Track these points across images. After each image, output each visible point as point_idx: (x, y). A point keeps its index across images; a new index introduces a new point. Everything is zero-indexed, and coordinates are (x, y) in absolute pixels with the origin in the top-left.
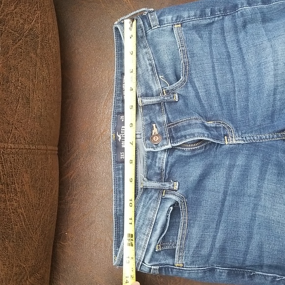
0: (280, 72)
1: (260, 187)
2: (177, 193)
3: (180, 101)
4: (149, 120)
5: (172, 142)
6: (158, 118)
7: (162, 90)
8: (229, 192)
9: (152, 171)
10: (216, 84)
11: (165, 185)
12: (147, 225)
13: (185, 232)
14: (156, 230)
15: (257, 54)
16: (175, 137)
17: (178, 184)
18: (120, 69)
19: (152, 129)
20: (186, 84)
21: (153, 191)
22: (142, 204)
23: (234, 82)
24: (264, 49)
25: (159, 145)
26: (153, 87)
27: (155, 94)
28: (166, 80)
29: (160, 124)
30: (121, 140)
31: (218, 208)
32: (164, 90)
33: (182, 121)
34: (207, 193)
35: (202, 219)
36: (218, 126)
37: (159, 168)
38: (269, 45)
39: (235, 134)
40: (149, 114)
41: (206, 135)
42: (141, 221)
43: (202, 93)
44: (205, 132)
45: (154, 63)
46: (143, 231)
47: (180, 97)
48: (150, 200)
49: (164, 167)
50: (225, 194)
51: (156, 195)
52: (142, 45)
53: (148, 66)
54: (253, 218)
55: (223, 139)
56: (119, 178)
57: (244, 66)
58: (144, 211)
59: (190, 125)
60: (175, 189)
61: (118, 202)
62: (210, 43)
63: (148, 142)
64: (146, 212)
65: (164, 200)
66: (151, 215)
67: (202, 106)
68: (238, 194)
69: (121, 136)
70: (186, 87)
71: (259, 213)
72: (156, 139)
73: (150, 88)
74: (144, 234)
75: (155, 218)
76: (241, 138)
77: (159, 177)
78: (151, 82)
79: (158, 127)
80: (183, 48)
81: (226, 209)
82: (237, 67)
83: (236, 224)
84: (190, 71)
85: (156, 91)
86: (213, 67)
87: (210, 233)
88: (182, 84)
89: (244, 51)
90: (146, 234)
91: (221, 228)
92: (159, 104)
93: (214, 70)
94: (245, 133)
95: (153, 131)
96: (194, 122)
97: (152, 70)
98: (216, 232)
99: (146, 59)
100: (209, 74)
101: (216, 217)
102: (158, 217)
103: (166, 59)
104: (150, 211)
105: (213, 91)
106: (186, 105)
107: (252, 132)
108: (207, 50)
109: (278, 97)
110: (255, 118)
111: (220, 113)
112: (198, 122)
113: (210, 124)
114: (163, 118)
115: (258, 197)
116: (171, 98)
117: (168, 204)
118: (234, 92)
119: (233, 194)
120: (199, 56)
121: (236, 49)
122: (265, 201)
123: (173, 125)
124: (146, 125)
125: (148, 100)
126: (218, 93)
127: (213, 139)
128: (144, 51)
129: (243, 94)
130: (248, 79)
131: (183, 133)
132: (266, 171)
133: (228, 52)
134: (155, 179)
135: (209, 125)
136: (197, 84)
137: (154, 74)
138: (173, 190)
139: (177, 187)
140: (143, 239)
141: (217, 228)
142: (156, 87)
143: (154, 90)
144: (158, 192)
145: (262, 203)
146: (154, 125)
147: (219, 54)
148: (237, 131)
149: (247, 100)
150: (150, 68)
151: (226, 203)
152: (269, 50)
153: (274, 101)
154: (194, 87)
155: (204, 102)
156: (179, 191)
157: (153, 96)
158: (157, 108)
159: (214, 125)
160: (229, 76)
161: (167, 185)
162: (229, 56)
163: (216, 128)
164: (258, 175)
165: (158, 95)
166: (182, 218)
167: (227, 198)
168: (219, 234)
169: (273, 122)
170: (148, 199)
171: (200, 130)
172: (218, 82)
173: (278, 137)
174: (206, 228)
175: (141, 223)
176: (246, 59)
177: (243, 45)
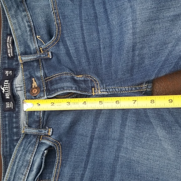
0: (138, 30)
1: (122, 132)
2: (51, 139)
3: (54, 58)
4: (29, 75)
5: (48, 94)
6: (36, 73)
7: (39, 48)
8: (96, 136)
9: (31, 119)
10: (84, 43)
11: (42, 131)
12: (25, 166)
13: (58, 171)
14: (33, 171)
15: (120, 14)
16: (50, 89)
17: (51, 130)
18: (6, 30)
19: (32, 82)
20: (58, 43)
21: (32, 137)
22: (22, 148)
23: (99, 40)
24: (125, 10)
25: (37, 97)
26: (31, 45)
27: (32, 52)
28: (42, 40)
29: (38, 78)
30: (5, 92)
31: (86, 151)
32: (41, 49)
33: (56, 76)
34: (77, 137)
35: (73, 160)
36: (86, 79)
37: (37, 116)
38: (129, 5)
39: (100, 86)
40: (29, 69)
41: (74, 88)
42: (21, 162)
43: (72, 51)
44: (73, 86)
45: (32, 24)
46: (22, 171)
47: (54, 55)
48: (29, 144)
49: (42, 116)
50: (92, 138)
51: (34, 140)
52: (21, 9)
53: (27, 27)
54: (116, 158)
55: (91, 91)
56: (6, 124)
57: (109, 25)
58: (23, 154)
59: (61, 79)
60: (49, 134)
61: (5, 144)
62: (80, 6)
63: (28, 94)
64: (25, 154)
65: (40, 144)
66: (29, 157)
67: (73, 62)
68: (104, 138)
69: (4, 89)
70: (58, 45)
71: (122, 154)
72: (35, 91)
73: (29, 47)
74: (23, 174)
75: (32, 160)
76: (105, 90)
77: (37, 124)
78: (29, 42)
79: (37, 81)
80: (56, 11)
81: (93, 151)
82: (103, 26)
83: (101, 165)
84: (62, 31)
85: (34, 50)
86: (82, 27)
87: (79, 172)
88: (53, 43)
89: (109, 12)
90: (24, 174)
91: (89, 167)
92: (37, 61)
93: (82, 30)
94: (109, 85)
95: (33, 85)
96: (64, 76)
97: (31, 30)
98: (84, 171)
99: (25, 21)
100: (78, 33)
101: (85, 158)
102: (34, 159)
103: (41, 21)
104: (28, 154)
105: (81, 48)
106: (59, 61)
107: (114, 85)
108: (77, 12)
109: (137, 53)
110: (116, 72)
111: (87, 68)
112: (69, 76)
113: (79, 77)
114: (41, 73)
115: (121, 140)
116: (46, 55)
117: (43, 148)
118: (100, 49)
119: (99, 138)
120: (69, 17)
121: (102, 10)
122: (127, 144)
123: (49, 79)
124: (26, 79)
125: (26, 58)
126: (86, 51)
127: (81, 91)
128: (23, 14)
129: (107, 50)
130: (111, 37)
131: (55, 86)
132: (127, 118)
133: (96, 13)
134: (34, 126)
135: (78, 79)
136: (68, 43)
137: (32, 35)
138: (48, 136)
139: (51, 133)
140: (21, 179)
141: (85, 168)
142: (34, 46)
143: (32, 49)
144: (36, 137)
145: (124, 145)
146: (33, 79)
147: (87, 15)
148: (102, 83)
149: (110, 56)
150: (28, 29)
151: (93, 146)
152: (129, 10)
153: (133, 56)
154: (65, 45)
155: (74, 59)
156: (53, 136)
157: (31, 54)
158: (36, 64)
159: (83, 79)
160: (95, 35)
161: (44, 131)
162: (96, 17)
163: (84, 81)
164: (120, 122)
165: (35, 53)
166: (57, 158)
167: (94, 142)
168: (87, 173)
169: (132, 75)
170: (27, 143)
171: (69, 84)
172: (86, 40)
173: (136, 89)
174: (75, 168)
175: (20, 165)
176: (110, 19)
177: (108, 7)
